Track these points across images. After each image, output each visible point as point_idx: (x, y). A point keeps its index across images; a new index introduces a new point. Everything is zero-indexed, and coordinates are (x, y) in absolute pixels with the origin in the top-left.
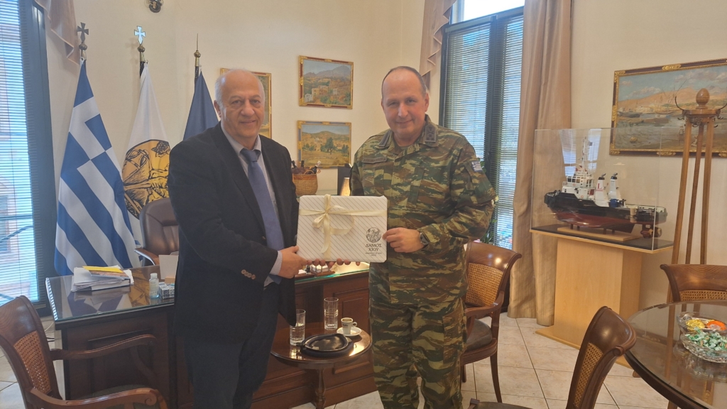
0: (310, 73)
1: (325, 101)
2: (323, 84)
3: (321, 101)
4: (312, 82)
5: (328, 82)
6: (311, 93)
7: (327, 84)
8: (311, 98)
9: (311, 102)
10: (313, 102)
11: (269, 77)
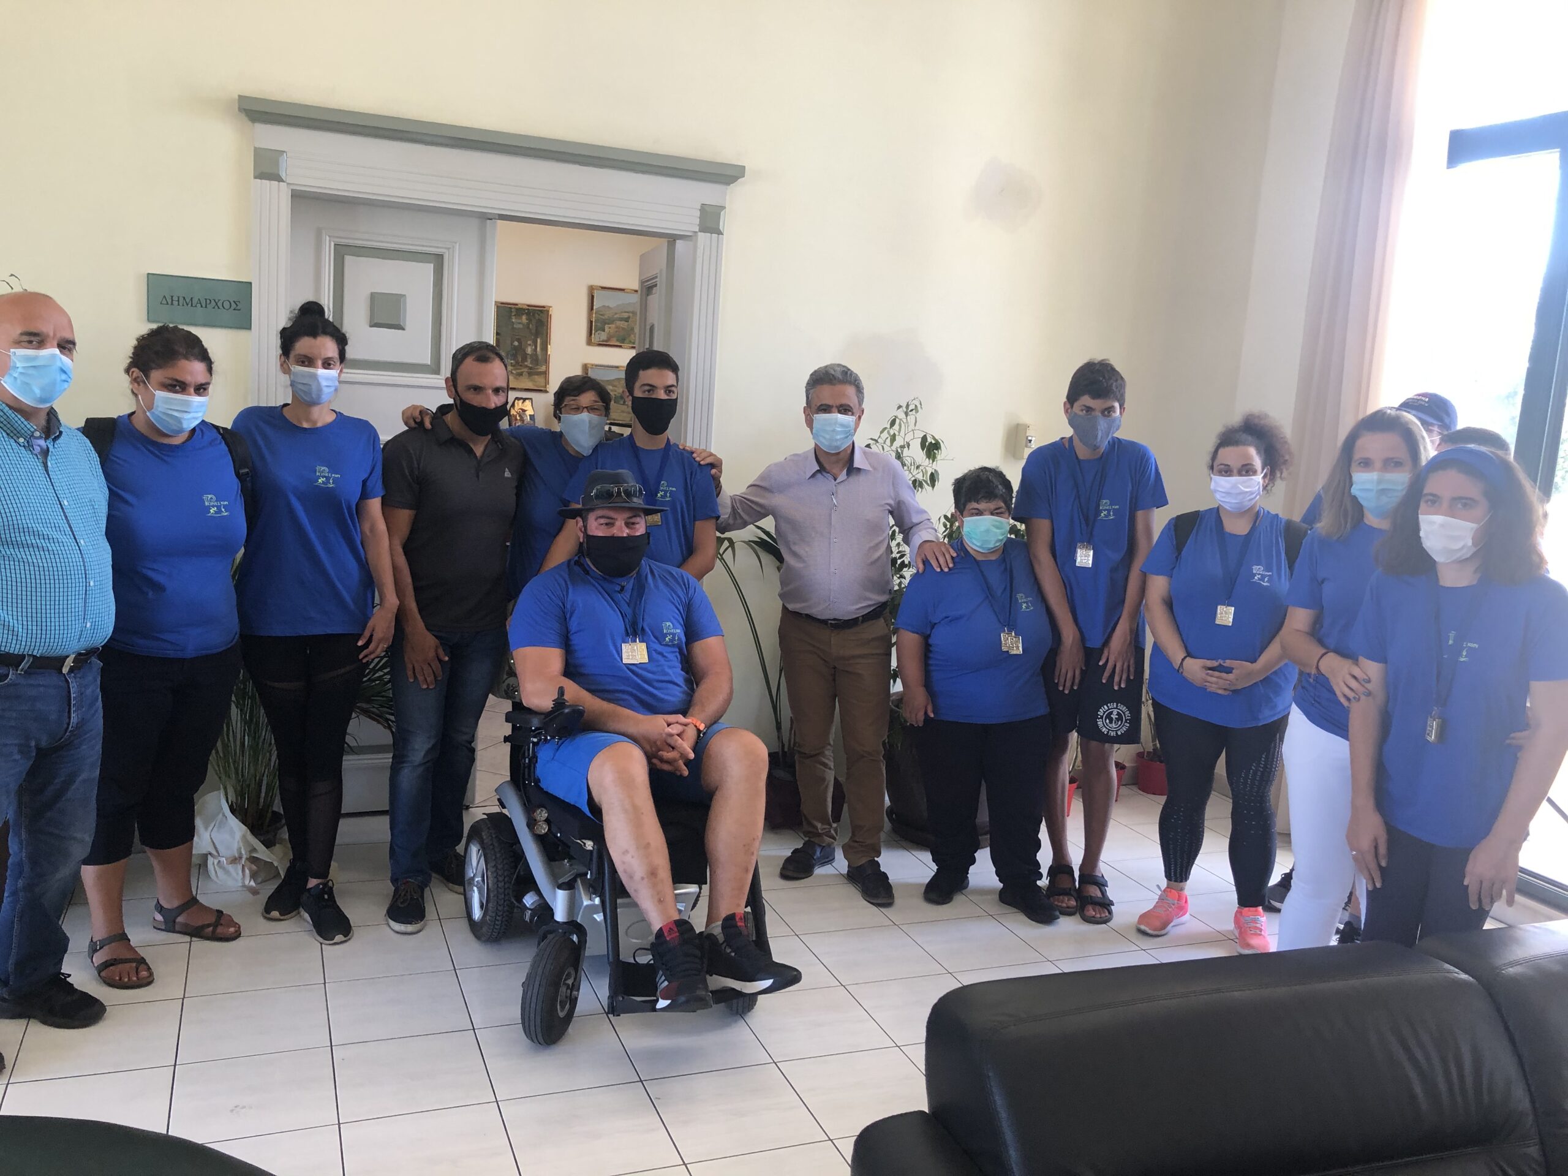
0: (604, 306)
1: (623, 340)
2: (621, 319)
3: (617, 340)
4: (606, 317)
5: (629, 317)
6: (604, 331)
7: (627, 320)
8: (603, 336)
9: (603, 341)
10: (606, 341)
11: (548, 311)
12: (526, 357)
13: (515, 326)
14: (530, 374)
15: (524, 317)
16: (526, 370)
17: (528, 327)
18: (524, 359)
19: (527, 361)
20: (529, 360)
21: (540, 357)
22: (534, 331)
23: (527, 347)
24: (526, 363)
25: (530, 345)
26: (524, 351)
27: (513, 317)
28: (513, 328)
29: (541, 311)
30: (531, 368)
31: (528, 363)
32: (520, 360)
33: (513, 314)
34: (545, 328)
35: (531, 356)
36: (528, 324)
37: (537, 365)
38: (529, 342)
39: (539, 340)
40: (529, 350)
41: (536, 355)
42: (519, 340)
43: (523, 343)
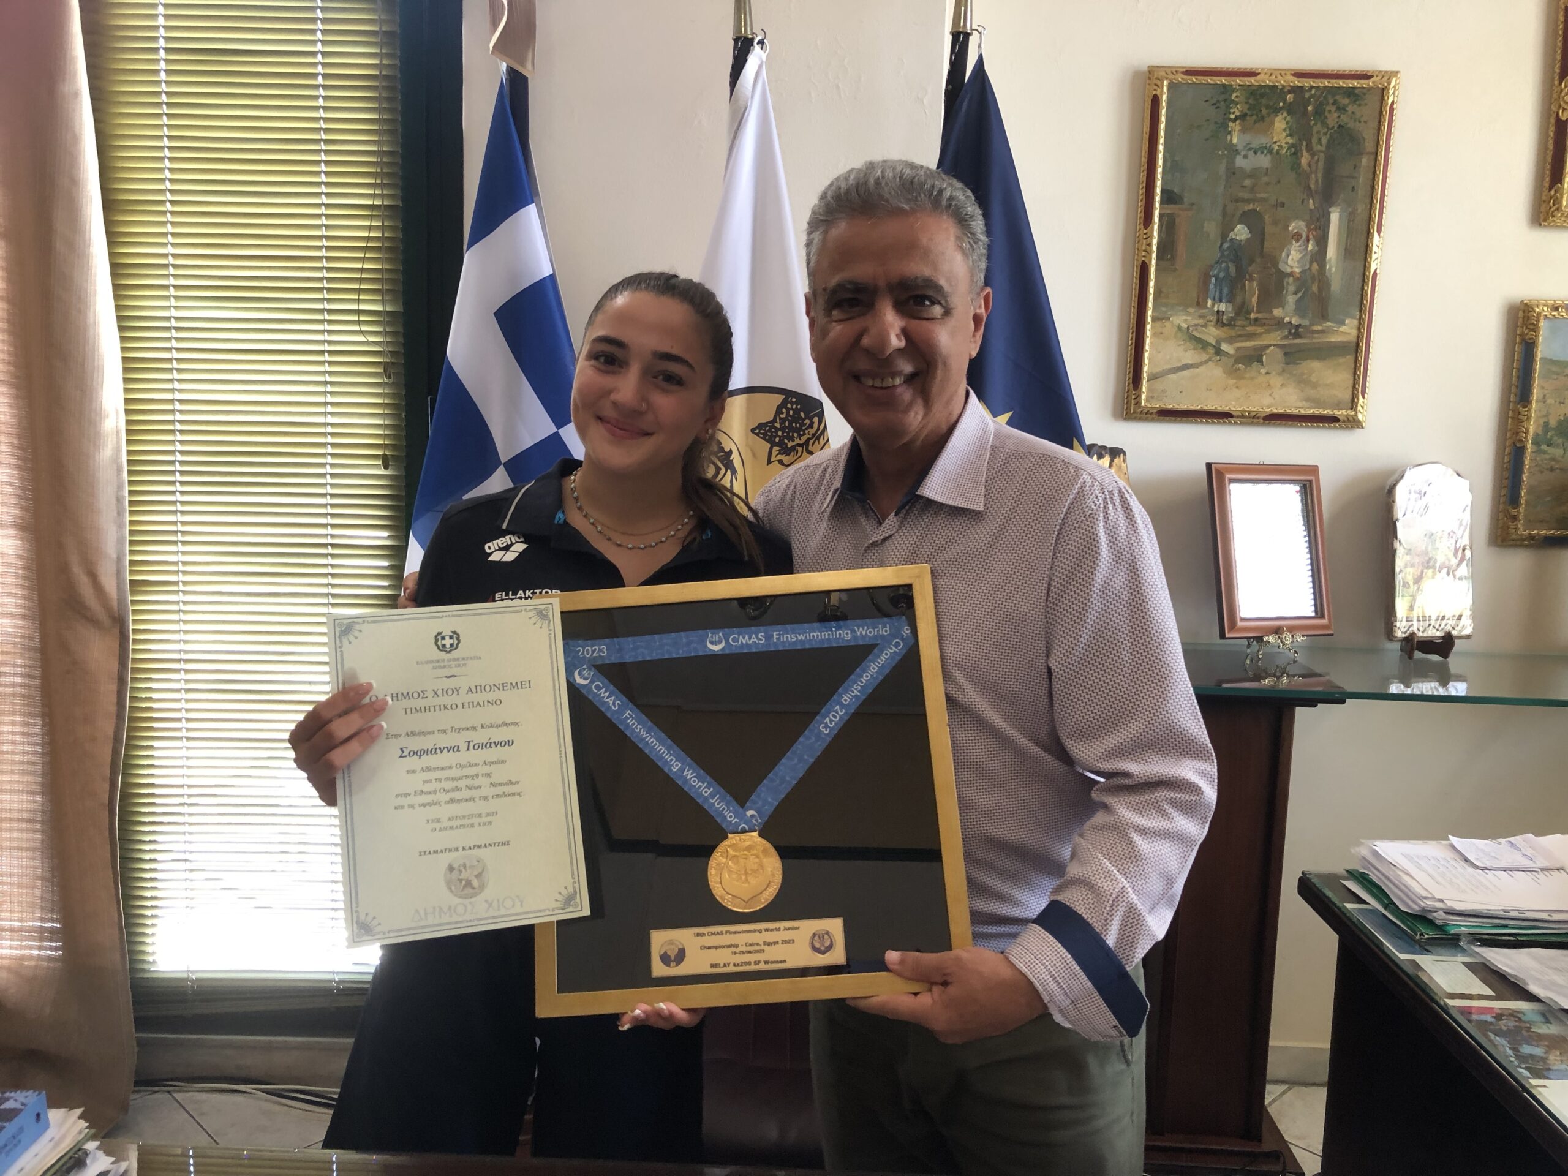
11: (1384, 91)
12: (1280, 287)
13: (1240, 161)
14: (1292, 356)
15: (1280, 123)
16: (1274, 338)
17: (1296, 166)
18: (1271, 294)
19: (1282, 304)
20: (1291, 300)
21: (1336, 285)
22: (1316, 180)
23: (1284, 245)
24: (1277, 312)
25: (1297, 236)
26: (1272, 261)
27: (1235, 127)
28: (1233, 172)
29: (1350, 93)
30: (1296, 332)
31: (1287, 312)
32: (1254, 300)
33: (1235, 112)
34: (1365, 161)
35: (1302, 282)
36: (1296, 153)
37: (1324, 316)
38: (1293, 227)
39: (1335, 217)
40: (1293, 259)
41: (1322, 278)
42: (1252, 219)
43: (1269, 229)
